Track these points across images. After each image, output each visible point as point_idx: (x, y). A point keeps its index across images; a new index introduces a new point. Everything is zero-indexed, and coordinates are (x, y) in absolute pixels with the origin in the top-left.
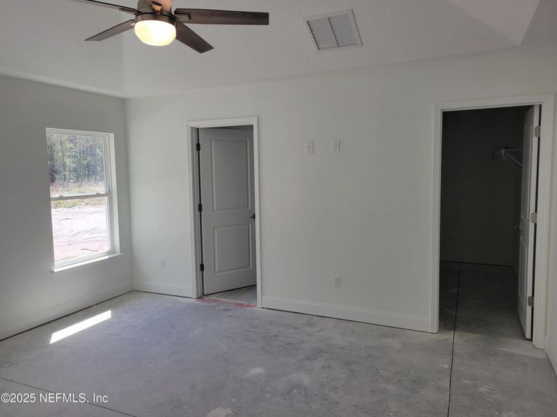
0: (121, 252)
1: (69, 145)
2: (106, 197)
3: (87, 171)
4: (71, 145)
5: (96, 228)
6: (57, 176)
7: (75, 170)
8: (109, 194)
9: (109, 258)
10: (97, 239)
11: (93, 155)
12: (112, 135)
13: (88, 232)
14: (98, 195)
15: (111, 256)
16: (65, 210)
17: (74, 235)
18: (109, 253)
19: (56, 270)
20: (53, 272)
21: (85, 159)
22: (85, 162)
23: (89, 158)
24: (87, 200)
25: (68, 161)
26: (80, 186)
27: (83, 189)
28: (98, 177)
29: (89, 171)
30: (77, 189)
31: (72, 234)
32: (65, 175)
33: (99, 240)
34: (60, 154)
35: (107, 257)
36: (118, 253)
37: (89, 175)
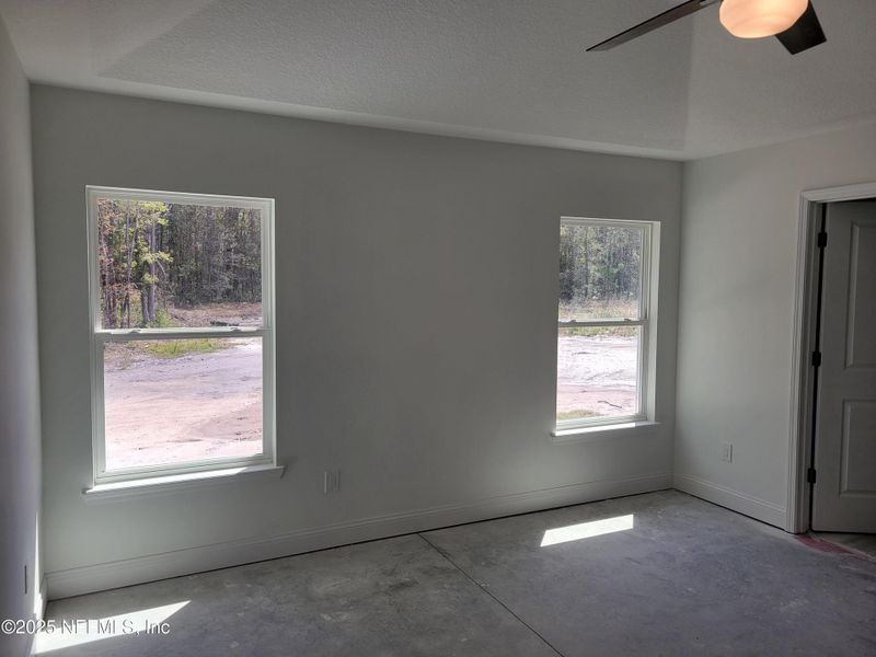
0: (656, 420)
1: (595, 246)
2: (640, 327)
3: (616, 284)
4: (598, 246)
5: (621, 371)
6: (576, 290)
7: (600, 281)
8: (644, 321)
9: (637, 428)
10: (622, 388)
11: (626, 260)
12: (657, 224)
13: (610, 376)
14: (628, 322)
15: (640, 424)
16: (584, 339)
17: (591, 379)
18: (636, 418)
19: (558, 434)
20: (553, 435)
21: (617, 267)
22: (616, 271)
23: (621, 265)
24: (612, 328)
25: (592, 268)
26: (604, 307)
27: (609, 310)
28: (631, 294)
29: (619, 284)
30: (600, 310)
31: (588, 376)
32: (586, 289)
33: (624, 391)
34: (583, 259)
35: (633, 425)
36: (652, 422)
37: (619, 290)
